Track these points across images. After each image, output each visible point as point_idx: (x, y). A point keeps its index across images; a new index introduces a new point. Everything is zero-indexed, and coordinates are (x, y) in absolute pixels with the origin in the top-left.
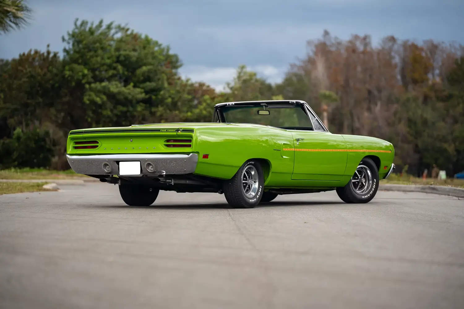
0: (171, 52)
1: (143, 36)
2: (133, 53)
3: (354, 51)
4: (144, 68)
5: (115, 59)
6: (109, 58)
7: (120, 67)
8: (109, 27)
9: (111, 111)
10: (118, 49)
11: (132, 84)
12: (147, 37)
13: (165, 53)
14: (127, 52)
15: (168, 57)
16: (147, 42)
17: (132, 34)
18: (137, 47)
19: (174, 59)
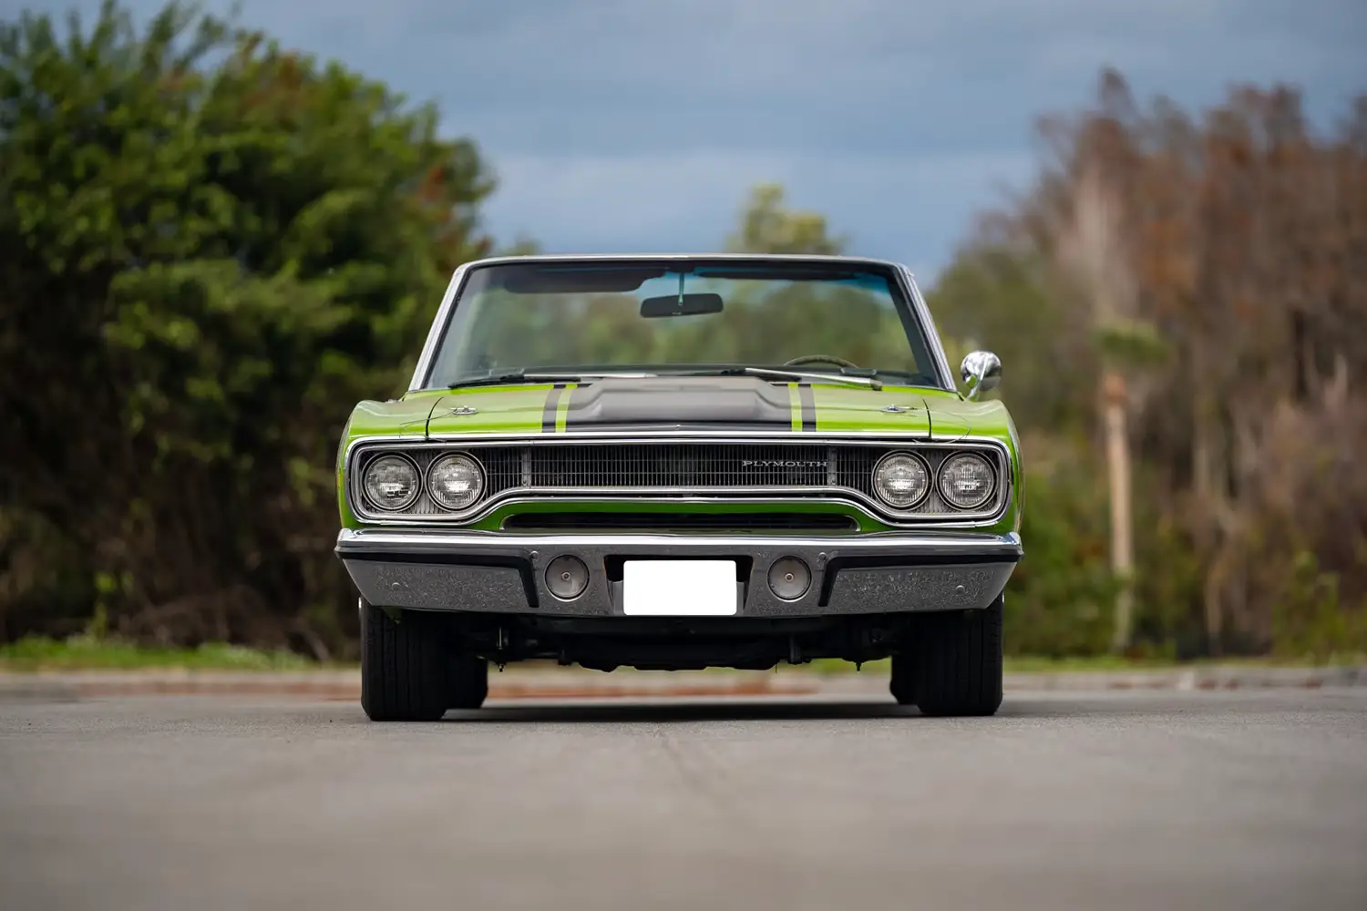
0: (446, 133)
1: (320, 68)
2: (281, 140)
3: (1240, 156)
4: (336, 202)
5: (198, 168)
6: (178, 166)
7: (220, 201)
8: (163, 31)
9: (223, 379)
10: (210, 126)
11: (291, 268)
12: (334, 71)
13: (418, 136)
14: (250, 137)
15: (432, 150)
16: (342, 89)
17: (272, 58)
18: (298, 116)
19: (459, 161)
